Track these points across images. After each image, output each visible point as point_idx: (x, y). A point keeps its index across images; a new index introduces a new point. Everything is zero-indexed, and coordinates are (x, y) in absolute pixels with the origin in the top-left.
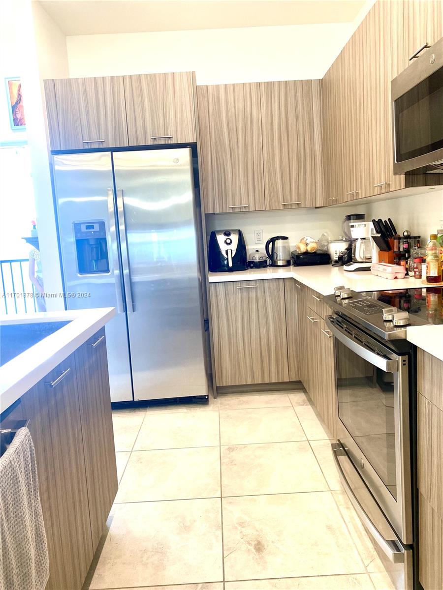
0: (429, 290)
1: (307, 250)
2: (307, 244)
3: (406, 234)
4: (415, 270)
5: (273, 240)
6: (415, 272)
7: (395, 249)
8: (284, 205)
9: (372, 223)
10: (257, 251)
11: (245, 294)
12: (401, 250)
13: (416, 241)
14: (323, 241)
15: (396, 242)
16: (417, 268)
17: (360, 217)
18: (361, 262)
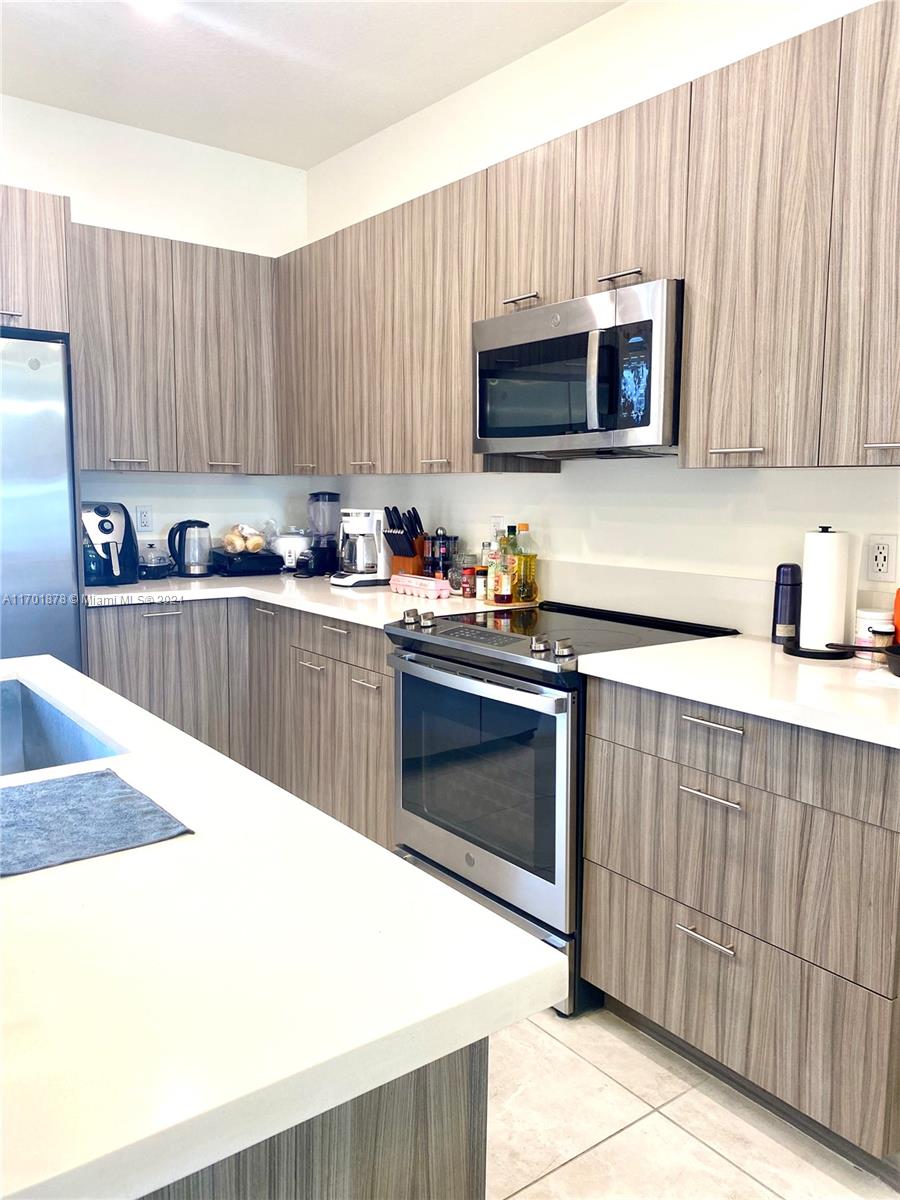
0: (498, 614)
1: (246, 547)
2: (246, 539)
3: (440, 532)
4: (465, 585)
5: (183, 527)
6: (464, 589)
7: (428, 554)
8: (212, 465)
9: (383, 511)
10: (151, 546)
12: (437, 555)
14: (268, 534)
15: (428, 544)
16: (467, 583)
17: (334, 497)
18: (362, 573)
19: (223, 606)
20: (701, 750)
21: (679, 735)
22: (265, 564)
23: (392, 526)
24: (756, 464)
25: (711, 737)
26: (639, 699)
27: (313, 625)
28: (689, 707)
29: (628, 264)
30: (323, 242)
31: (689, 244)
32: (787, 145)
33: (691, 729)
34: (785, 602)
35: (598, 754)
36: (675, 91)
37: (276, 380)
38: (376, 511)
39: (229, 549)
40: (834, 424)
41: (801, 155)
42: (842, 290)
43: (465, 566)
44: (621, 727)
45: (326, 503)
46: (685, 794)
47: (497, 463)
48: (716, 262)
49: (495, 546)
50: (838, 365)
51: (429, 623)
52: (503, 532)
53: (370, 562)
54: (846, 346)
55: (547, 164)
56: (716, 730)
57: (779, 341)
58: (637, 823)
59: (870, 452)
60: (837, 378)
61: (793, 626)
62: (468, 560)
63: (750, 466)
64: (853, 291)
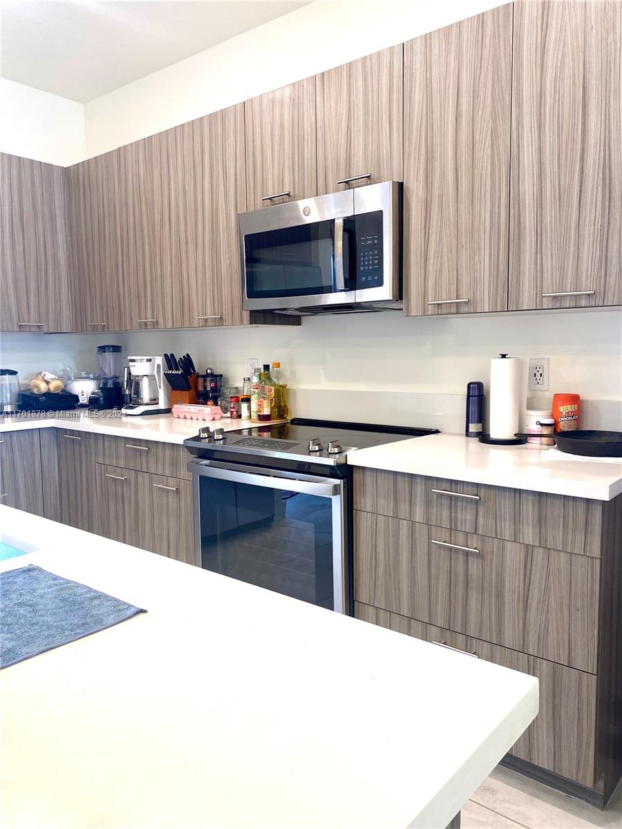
0: (261, 429)
1: (49, 389)
2: (48, 383)
3: (209, 371)
4: (232, 410)
6: (232, 413)
7: (201, 388)
8: (20, 325)
9: (163, 357)
12: (209, 388)
13: (220, 379)
14: (65, 378)
15: (200, 380)
16: (234, 408)
17: (116, 349)
18: (147, 404)
19: (36, 435)
20: (445, 513)
21: (428, 504)
22: (64, 401)
23: (170, 368)
24: (462, 311)
25: (453, 503)
26: (395, 481)
27: (116, 445)
28: (435, 483)
29: (359, 170)
30: (108, 155)
31: (406, 158)
32: (476, 88)
33: (437, 498)
34: (474, 408)
35: (364, 523)
36: (391, 49)
37: (70, 258)
38: (156, 357)
39: (35, 391)
40: (518, 282)
41: (486, 95)
42: (520, 189)
43: (231, 395)
44: (382, 502)
45: (111, 353)
46: (433, 545)
47: (259, 317)
48: (427, 169)
49: (255, 380)
50: (519, 239)
51: (221, 437)
52: (260, 369)
53: (152, 397)
54: (525, 227)
55: (292, 99)
56: (456, 497)
57: (476, 224)
58: (397, 570)
59: (544, 299)
60: (519, 248)
61: (481, 424)
62: (233, 391)
63: (457, 313)
64: (528, 188)
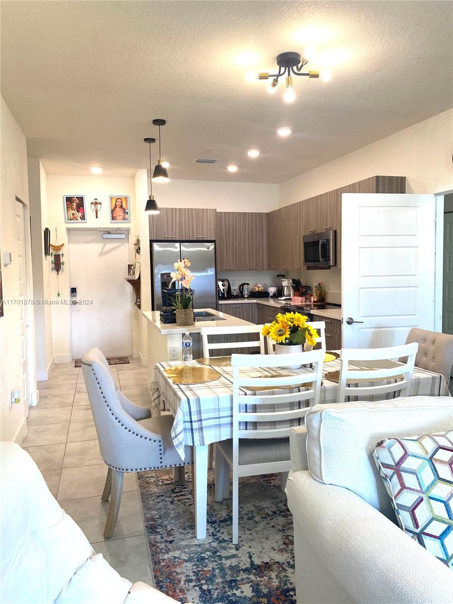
1: (259, 290)
2: (259, 288)
3: (305, 285)
4: (309, 298)
5: (243, 285)
8: (250, 268)
9: (292, 280)
10: (235, 290)
11: (235, 309)
12: (303, 291)
13: (308, 288)
14: (266, 286)
15: (302, 288)
17: (283, 276)
18: (286, 296)
19: (251, 305)
22: (264, 294)
23: (294, 284)
27: (270, 309)
29: (328, 225)
31: (337, 223)
39: (255, 290)
45: (280, 278)
49: (316, 288)
52: (318, 285)
53: (288, 293)
62: (310, 292)
